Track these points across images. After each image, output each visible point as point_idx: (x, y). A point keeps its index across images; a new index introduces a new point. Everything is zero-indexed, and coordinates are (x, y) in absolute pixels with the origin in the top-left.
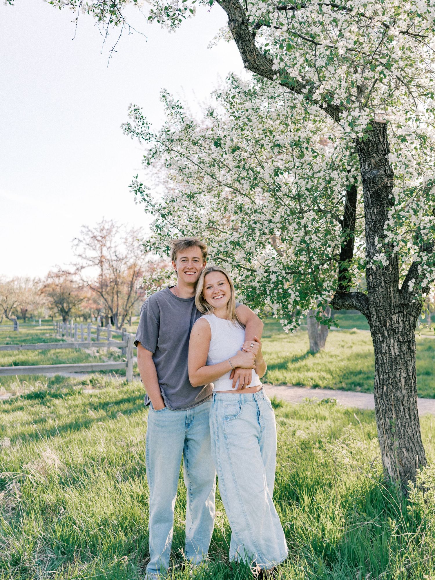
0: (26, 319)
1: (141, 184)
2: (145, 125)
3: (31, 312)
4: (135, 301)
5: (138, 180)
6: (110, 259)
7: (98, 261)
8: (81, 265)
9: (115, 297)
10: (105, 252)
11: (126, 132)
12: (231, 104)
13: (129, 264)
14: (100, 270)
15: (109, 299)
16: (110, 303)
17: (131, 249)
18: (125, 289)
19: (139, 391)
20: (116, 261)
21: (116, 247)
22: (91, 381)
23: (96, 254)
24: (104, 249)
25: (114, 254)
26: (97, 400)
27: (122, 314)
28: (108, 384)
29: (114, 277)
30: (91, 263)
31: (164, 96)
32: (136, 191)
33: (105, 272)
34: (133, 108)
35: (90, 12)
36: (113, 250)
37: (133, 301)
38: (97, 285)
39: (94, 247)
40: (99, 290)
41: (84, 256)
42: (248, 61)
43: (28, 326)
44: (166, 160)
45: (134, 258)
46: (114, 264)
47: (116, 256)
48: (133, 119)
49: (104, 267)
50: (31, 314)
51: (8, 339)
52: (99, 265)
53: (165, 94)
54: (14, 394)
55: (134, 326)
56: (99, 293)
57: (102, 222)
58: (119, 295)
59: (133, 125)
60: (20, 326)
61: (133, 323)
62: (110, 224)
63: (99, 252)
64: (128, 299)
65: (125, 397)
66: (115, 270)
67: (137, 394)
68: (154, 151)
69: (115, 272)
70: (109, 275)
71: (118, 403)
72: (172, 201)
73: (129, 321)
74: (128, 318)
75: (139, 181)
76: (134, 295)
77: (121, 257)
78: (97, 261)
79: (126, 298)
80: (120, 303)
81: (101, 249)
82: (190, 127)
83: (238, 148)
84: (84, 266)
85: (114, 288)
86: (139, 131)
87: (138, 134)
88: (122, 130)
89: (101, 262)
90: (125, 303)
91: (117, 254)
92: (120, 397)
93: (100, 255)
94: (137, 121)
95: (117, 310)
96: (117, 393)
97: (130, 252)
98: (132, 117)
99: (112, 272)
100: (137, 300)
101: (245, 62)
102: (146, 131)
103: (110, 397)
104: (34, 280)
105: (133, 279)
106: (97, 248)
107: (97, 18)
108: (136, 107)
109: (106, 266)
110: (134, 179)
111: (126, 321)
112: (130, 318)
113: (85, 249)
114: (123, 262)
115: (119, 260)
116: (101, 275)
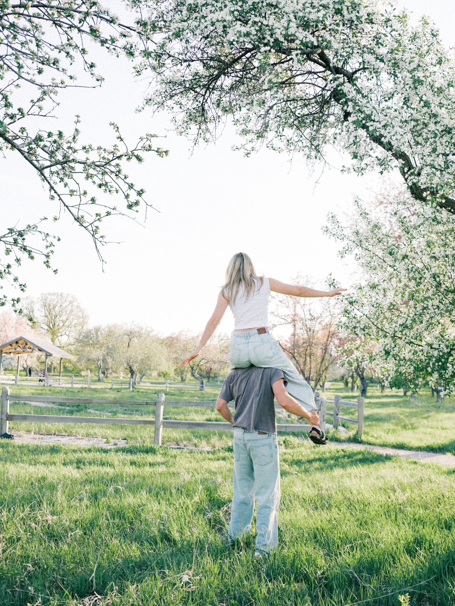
0: (210, 379)
1: (334, 280)
2: (340, 228)
3: (216, 371)
4: (329, 365)
5: (331, 277)
6: (304, 317)
7: (291, 320)
8: (273, 323)
9: (308, 359)
10: (299, 311)
11: (325, 233)
12: (403, 223)
13: (324, 323)
14: (293, 329)
15: (301, 361)
16: (302, 367)
17: (326, 308)
18: (319, 352)
19: (330, 453)
20: (311, 320)
21: (310, 304)
22: (284, 442)
23: (289, 312)
24: (298, 306)
25: (308, 313)
26: (290, 457)
27: (314, 378)
28: (300, 446)
29: (307, 337)
30: (283, 321)
31: (356, 201)
32: (330, 285)
33: (298, 331)
34: (330, 216)
35: (301, 151)
36: (307, 308)
37: (327, 365)
38: (289, 345)
39: (287, 304)
40: (291, 351)
41: (276, 313)
42: (415, 194)
43: (212, 386)
44: (356, 254)
45: (330, 317)
46: (308, 323)
47: (310, 314)
48: (330, 223)
49: (297, 326)
50: (215, 374)
51: (196, 398)
52: (292, 324)
53: (357, 200)
54: (214, 447)
55: (328, 393)
56: (290, 355)
57: (297, 277)
58: (312, 357)
59: (330, 227)
60: (206, 385)
61: (326, 389)
62: (305, 280)
63: (292, 310)
64: (322, 362)
65: (317, 457)
66: (308, 330)
67: (328, 455)
68: (347, 248)
69: (309, 332)
70: (302, 335)
71: (310, 462)
72: (360, 288)
73: (322, 386)
74: (321, 383)
75: (333, 277)
76: (329, 358)
77: (316, 316)
78: (289, 320)
79: (320, 361)
80: (312, 366)
81: (295, 306)
82: (376, 226)
83: (407, 256)
84: (276, 324)
85: (307, 350)
86: (335, 233)
87: (334, 234)
88: (322, 231)
89: (294, 321)
90: (319, 366)
91: (311, 312)
92: (312, 457)
93: (293, 313)
94: (333, 225)
95: (310, 374)
96: (309, 453)
97: (325, 310)
98: (330, 222)
99: (305, 332)
100: (331, 363)
101: (412, 194)
102: (341, 233)
103: (303, 456)
104: (219, 336)
105: (328, 340)
106: (291, 306)
107: (306, 156)
108: (333, 215)
109: (299, 325)
110: (329, 276)
111: (318, 387)
112: (324, 384)
113: (277, 306)
114: (317, 322)
115: (313, 319)
116: (294, 335)
